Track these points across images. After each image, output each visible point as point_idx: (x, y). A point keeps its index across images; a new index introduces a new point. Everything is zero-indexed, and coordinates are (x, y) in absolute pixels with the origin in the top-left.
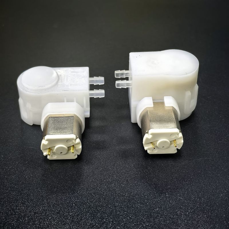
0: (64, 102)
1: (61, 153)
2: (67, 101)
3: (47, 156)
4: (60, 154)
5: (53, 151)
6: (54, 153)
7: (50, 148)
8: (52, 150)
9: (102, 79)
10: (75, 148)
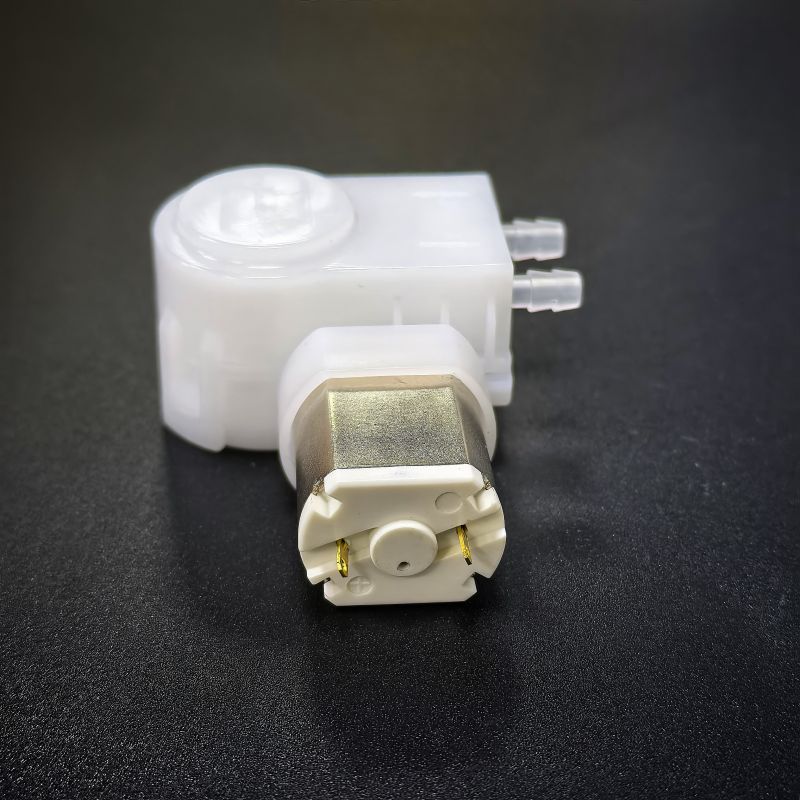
0: (389, 322)
1: (404, 564)
2: (407, 321)
3: (320, 585)
4: (399, 573)
5: (361, 557)
6: (364, 570)
7: (343, 541)
8: (354, 553)
9: (556, 230)
10: (472, 539)
